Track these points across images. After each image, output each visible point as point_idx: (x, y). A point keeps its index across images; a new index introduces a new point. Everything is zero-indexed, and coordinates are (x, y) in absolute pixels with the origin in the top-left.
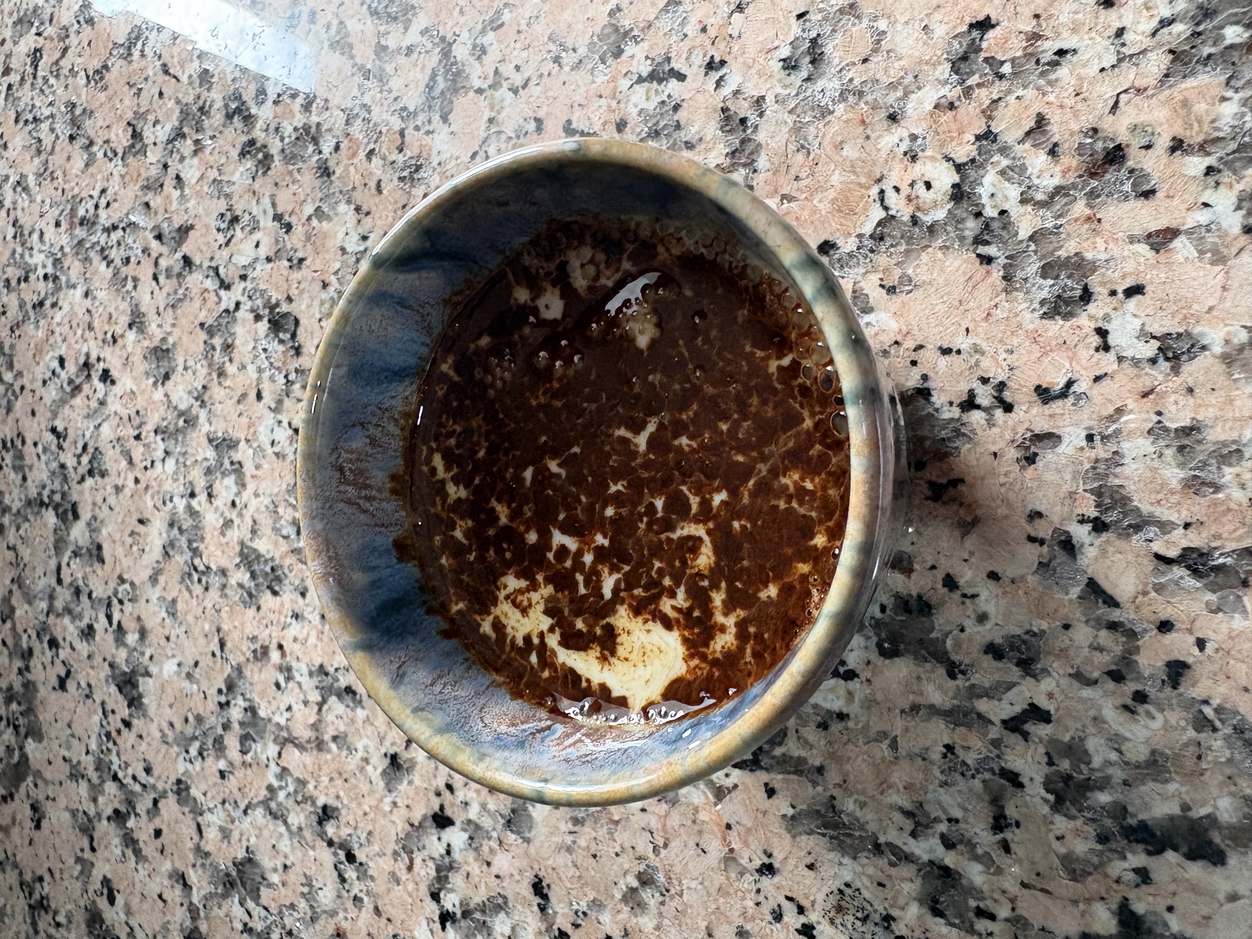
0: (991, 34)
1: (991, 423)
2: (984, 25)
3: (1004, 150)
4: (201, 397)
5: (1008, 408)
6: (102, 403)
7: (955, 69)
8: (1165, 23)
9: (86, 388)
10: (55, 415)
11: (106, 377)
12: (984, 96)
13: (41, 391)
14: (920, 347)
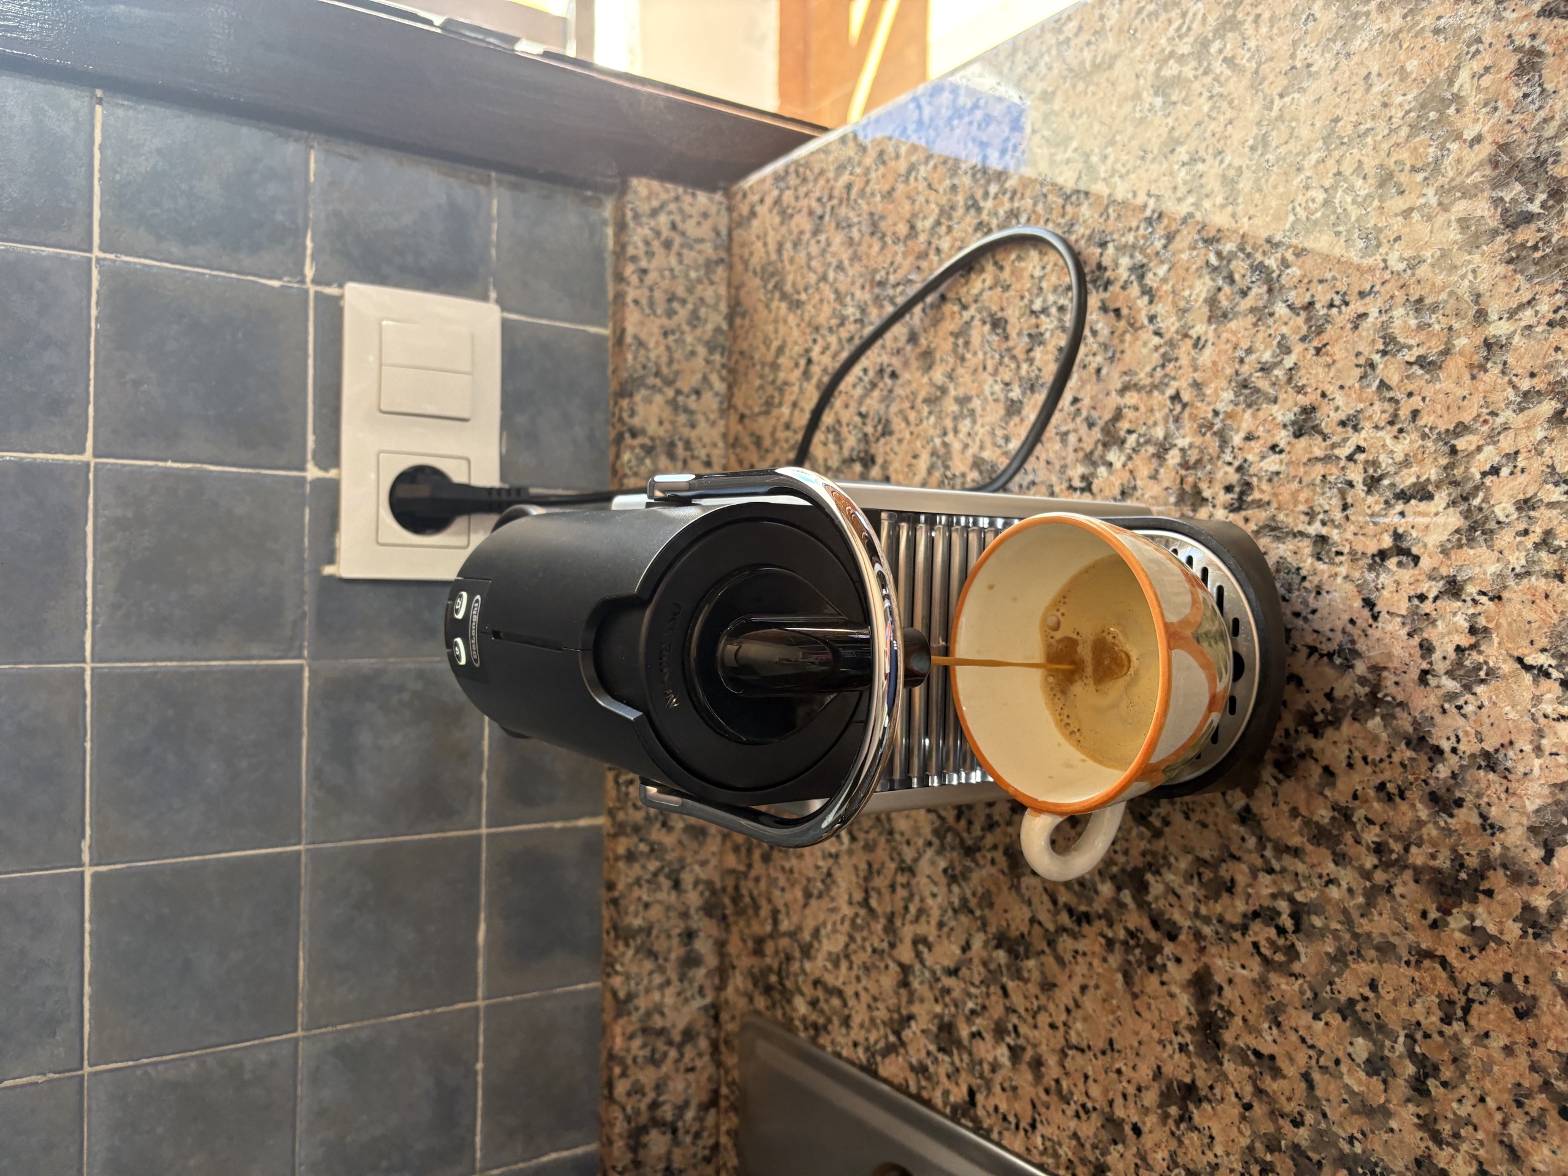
0: (1340, 124)
1: (1340, 312)
2: (1337, 120)
3: (1345, 180)
4: (950, 376)
5: (1347, 304)
6: (891, 391)
7: (1325, 143)
8: (1408, 112)
9: (881, 385)
10: (860, 403)
11: (894, 375)
12: (1336, 154)
13: (852, 392)
14: (1310, 282)
